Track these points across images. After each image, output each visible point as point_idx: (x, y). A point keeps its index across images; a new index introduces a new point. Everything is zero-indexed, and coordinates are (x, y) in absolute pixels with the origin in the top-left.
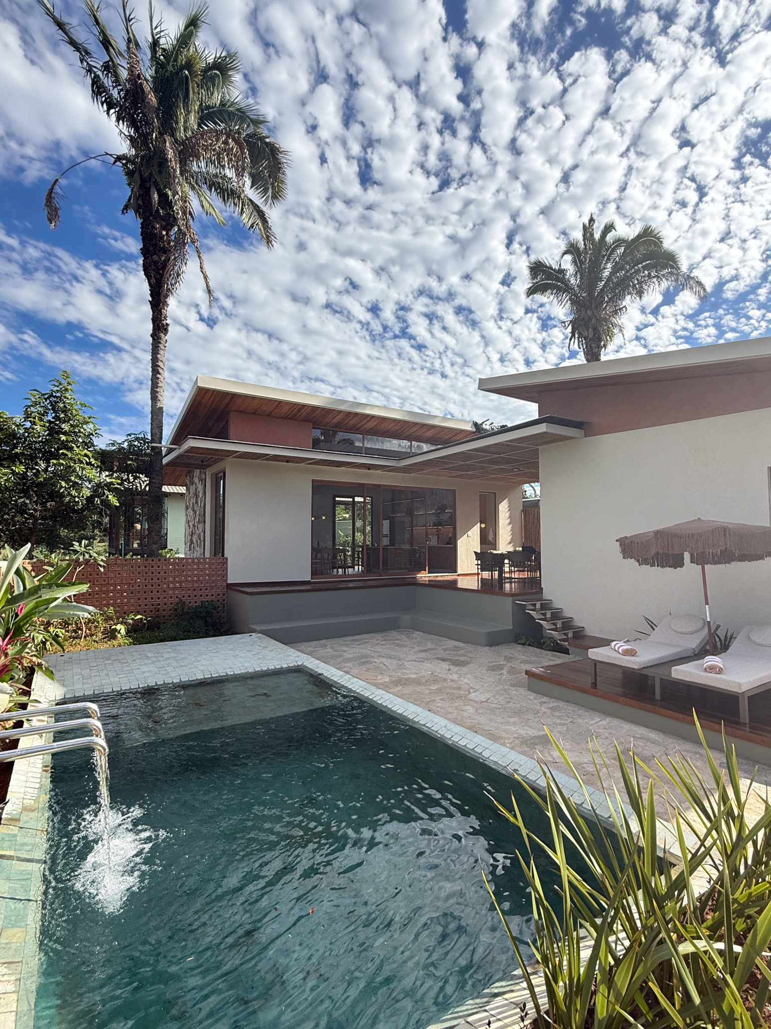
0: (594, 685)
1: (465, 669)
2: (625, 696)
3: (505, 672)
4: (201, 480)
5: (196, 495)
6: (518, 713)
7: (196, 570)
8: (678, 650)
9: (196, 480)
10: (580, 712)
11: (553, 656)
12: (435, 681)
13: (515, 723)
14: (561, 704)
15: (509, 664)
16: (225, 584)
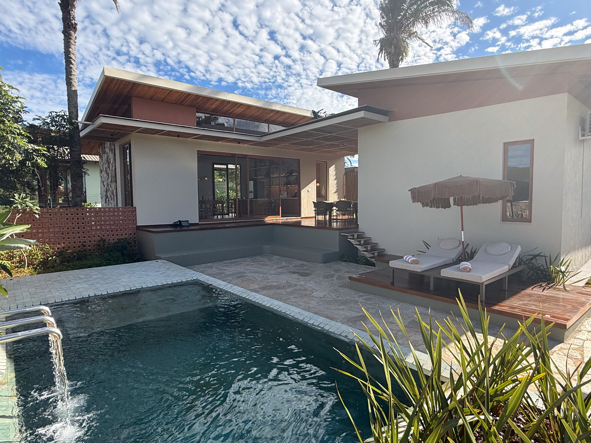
0: (393, 284)
1: (308, 278)
2: (412, 289)
3: (334, 278)
4: (111, 150)
5: (108, 162)
6: (344, 303)
7: (112, 216)
8: (444, 259)
9: (107, 150)
10: (384, 300)
11: (365, 267)
12: (290, 286)
13: (343, 309)
14: (371, 296)
15: (337, 274)
16: (135, 226)
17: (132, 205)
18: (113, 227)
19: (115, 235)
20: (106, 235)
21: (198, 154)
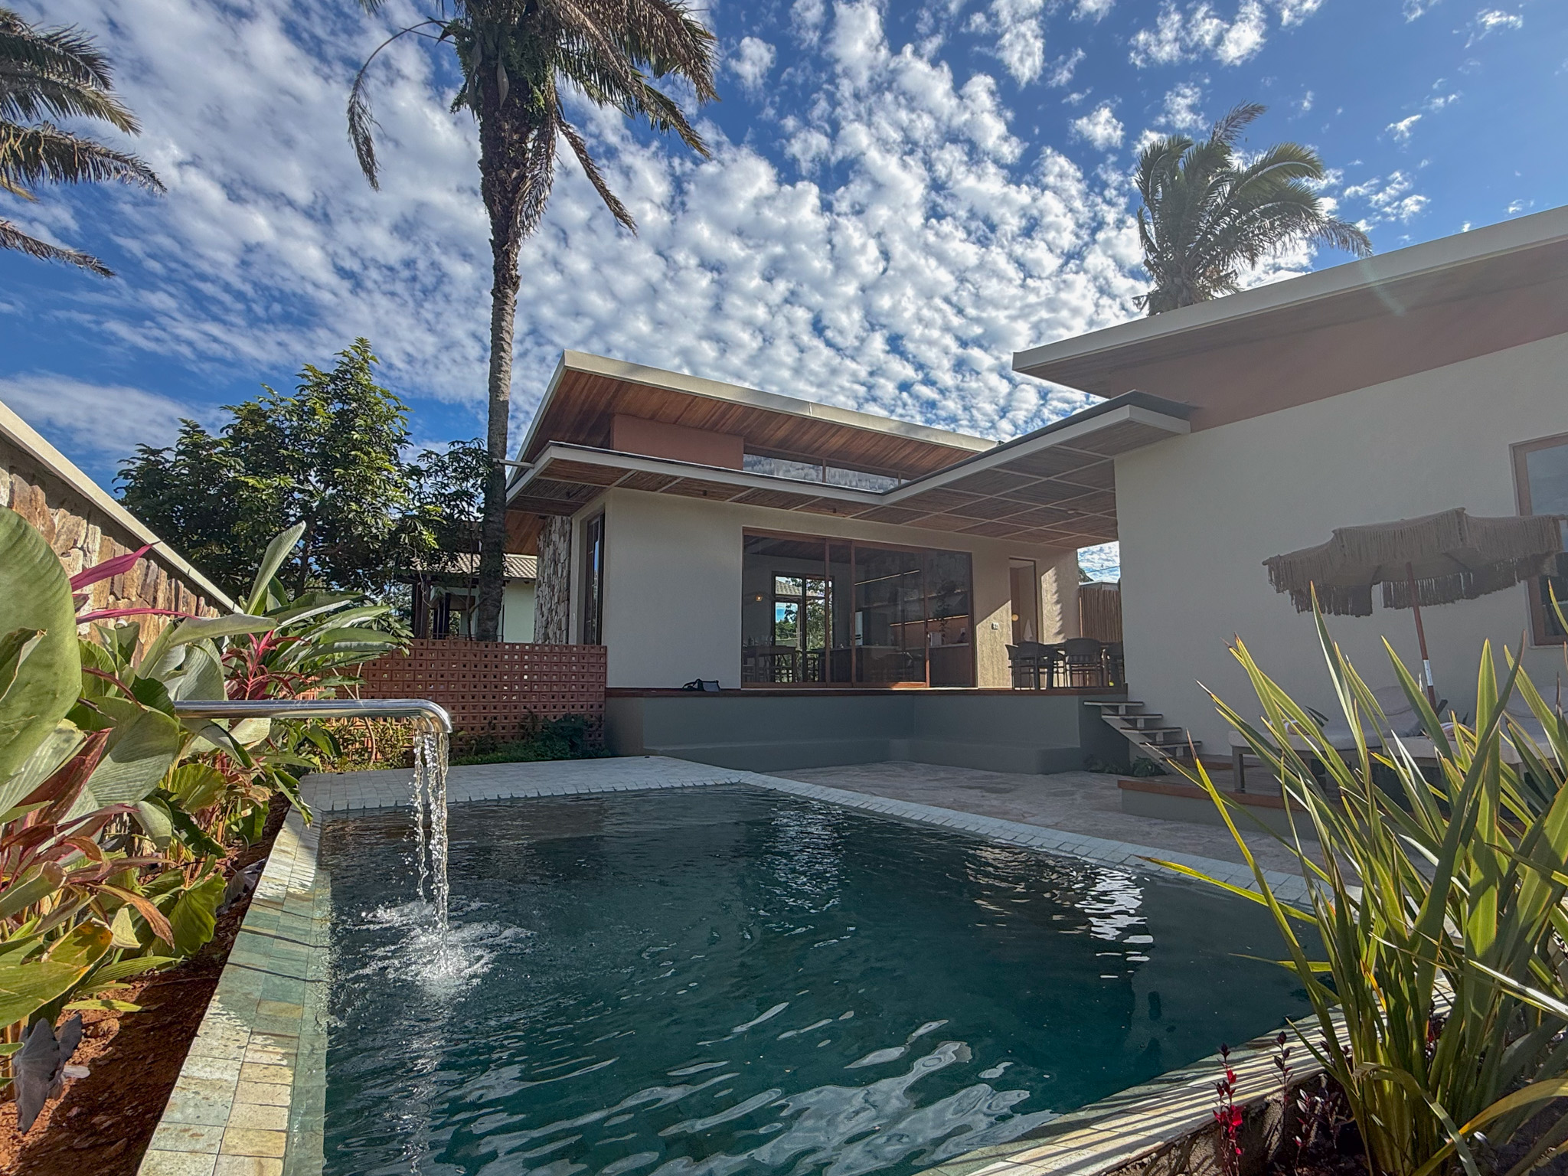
4: (563, 533)
5: (555, 562)
7: (556, 664)
9: (555, 537)
16: (602, 689)
17: (599, 642)
18: (555, 688)
19: (560, 706)
20: (540, 706)
21: (745, 537)
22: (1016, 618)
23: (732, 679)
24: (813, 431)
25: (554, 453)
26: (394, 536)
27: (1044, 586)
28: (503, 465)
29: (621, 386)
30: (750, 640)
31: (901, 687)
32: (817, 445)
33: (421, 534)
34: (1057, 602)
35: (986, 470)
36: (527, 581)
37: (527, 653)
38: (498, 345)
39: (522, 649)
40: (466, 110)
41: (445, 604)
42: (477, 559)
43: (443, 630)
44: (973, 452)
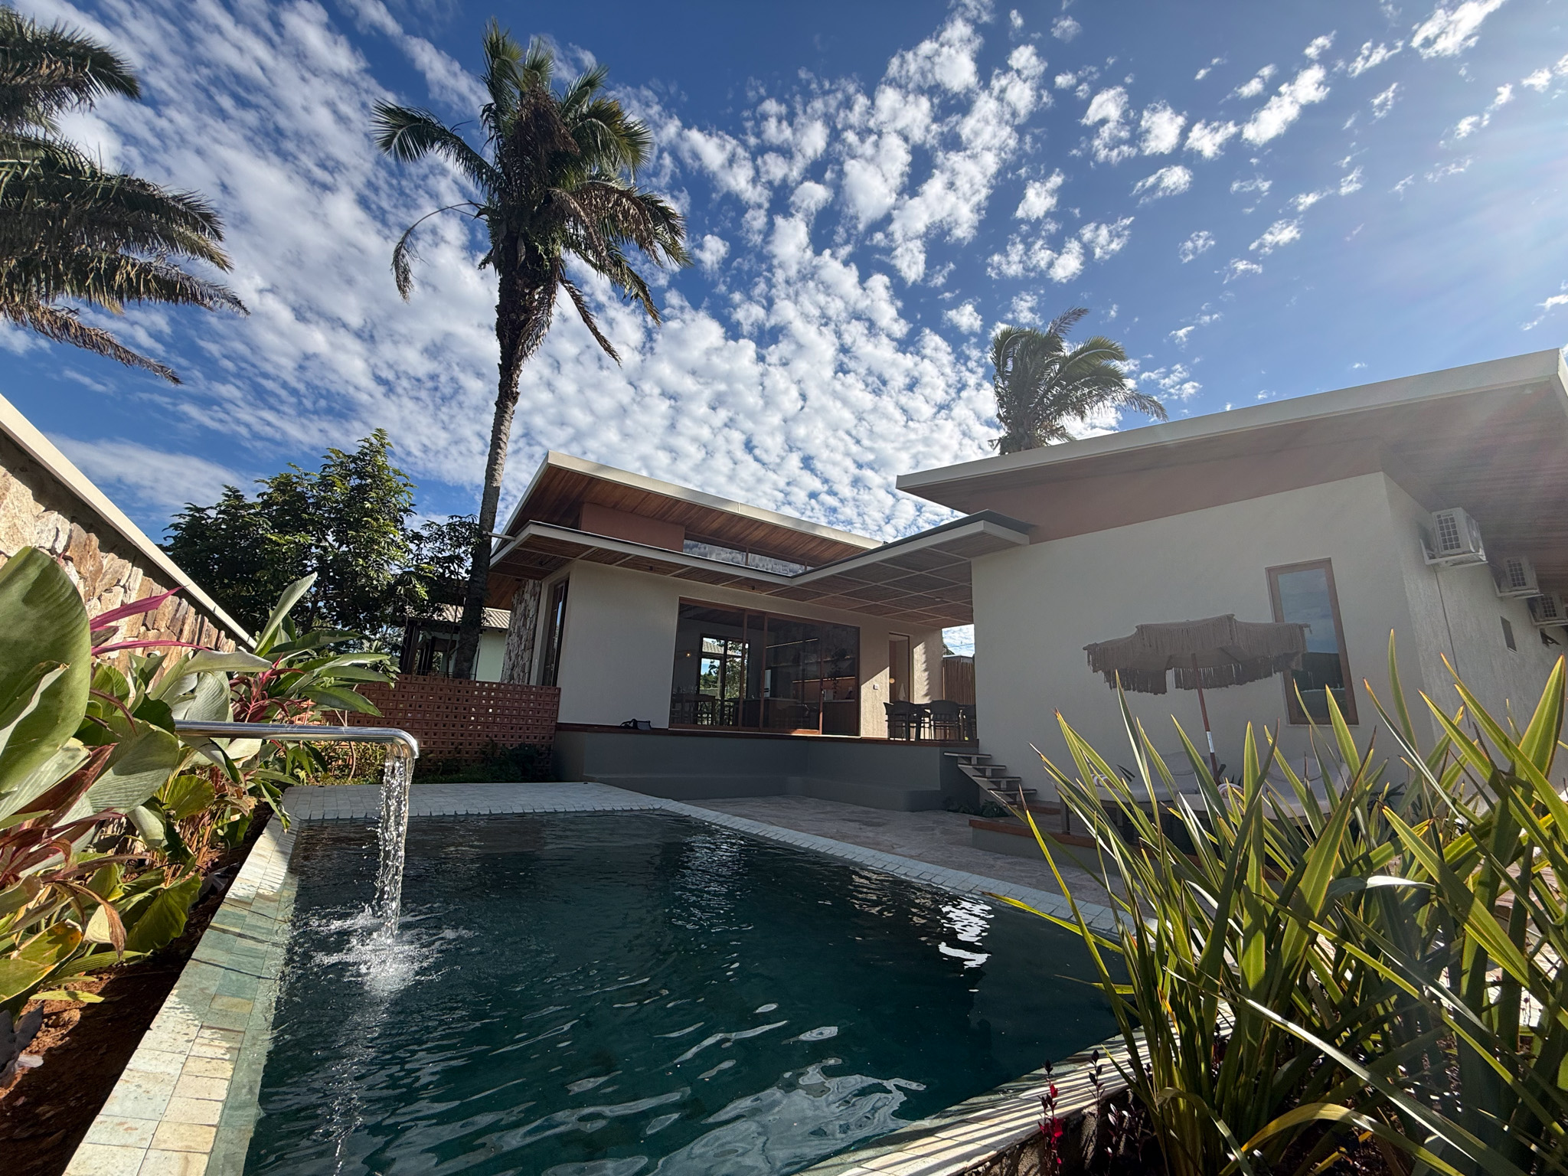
1: (881, 829)
3: (937, 832)
4: (533, 595)
5: (525, 616)
7: (517, 701)
9: (527, 596)
15: (941, 827)
16: (553, 724)
17: (555, 684)
18: (514, 721)
19: (517, 736)
20: (500, 735)
21: (681, 606)
22: (893, 681)
23: (661, 719)
24: (741, 524)
25: (533, 530)
26: (392, 588)
27: (915, 656)
28: (491, 537)
29: (589, 481)
30: (679, 689)
31: (799, 733)
32: (742, 536)
33: (415, 587)
34: (925, 670)
35: (873, 564)
36: (501, 630)
37: (493, 690)
38: (496, 443)
39: (490, 687)
40: (490, 267)
41: (431, 646)
42: (461, 610)
43: (426, 667)
44: (864, 549)
